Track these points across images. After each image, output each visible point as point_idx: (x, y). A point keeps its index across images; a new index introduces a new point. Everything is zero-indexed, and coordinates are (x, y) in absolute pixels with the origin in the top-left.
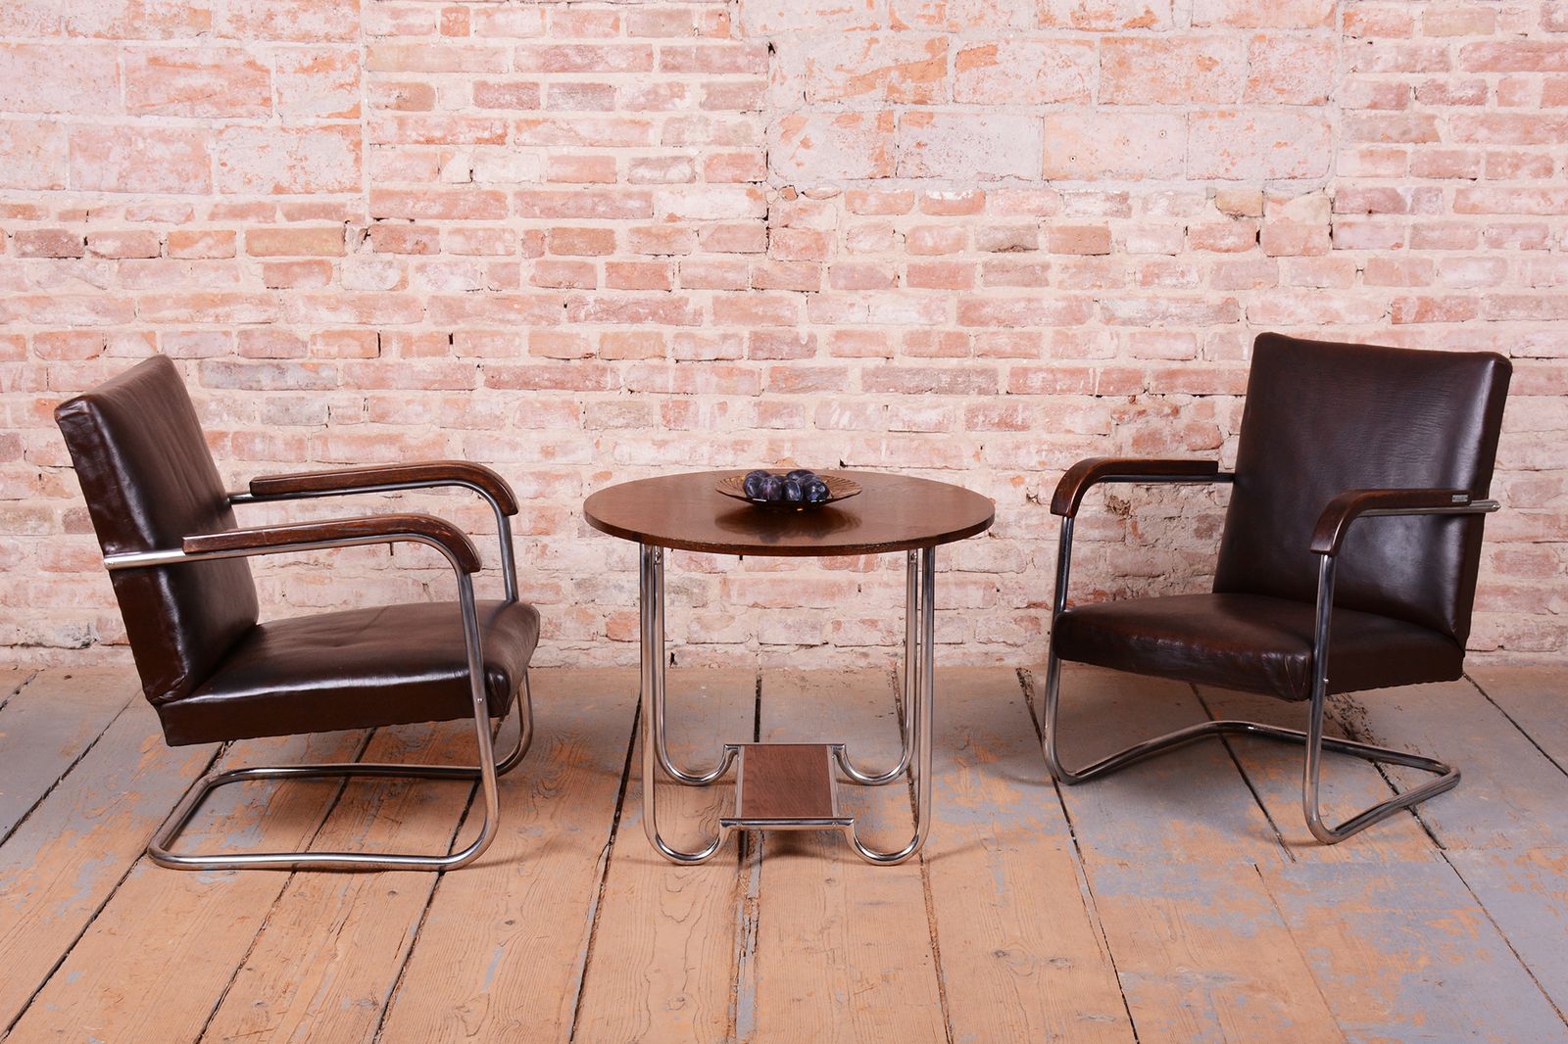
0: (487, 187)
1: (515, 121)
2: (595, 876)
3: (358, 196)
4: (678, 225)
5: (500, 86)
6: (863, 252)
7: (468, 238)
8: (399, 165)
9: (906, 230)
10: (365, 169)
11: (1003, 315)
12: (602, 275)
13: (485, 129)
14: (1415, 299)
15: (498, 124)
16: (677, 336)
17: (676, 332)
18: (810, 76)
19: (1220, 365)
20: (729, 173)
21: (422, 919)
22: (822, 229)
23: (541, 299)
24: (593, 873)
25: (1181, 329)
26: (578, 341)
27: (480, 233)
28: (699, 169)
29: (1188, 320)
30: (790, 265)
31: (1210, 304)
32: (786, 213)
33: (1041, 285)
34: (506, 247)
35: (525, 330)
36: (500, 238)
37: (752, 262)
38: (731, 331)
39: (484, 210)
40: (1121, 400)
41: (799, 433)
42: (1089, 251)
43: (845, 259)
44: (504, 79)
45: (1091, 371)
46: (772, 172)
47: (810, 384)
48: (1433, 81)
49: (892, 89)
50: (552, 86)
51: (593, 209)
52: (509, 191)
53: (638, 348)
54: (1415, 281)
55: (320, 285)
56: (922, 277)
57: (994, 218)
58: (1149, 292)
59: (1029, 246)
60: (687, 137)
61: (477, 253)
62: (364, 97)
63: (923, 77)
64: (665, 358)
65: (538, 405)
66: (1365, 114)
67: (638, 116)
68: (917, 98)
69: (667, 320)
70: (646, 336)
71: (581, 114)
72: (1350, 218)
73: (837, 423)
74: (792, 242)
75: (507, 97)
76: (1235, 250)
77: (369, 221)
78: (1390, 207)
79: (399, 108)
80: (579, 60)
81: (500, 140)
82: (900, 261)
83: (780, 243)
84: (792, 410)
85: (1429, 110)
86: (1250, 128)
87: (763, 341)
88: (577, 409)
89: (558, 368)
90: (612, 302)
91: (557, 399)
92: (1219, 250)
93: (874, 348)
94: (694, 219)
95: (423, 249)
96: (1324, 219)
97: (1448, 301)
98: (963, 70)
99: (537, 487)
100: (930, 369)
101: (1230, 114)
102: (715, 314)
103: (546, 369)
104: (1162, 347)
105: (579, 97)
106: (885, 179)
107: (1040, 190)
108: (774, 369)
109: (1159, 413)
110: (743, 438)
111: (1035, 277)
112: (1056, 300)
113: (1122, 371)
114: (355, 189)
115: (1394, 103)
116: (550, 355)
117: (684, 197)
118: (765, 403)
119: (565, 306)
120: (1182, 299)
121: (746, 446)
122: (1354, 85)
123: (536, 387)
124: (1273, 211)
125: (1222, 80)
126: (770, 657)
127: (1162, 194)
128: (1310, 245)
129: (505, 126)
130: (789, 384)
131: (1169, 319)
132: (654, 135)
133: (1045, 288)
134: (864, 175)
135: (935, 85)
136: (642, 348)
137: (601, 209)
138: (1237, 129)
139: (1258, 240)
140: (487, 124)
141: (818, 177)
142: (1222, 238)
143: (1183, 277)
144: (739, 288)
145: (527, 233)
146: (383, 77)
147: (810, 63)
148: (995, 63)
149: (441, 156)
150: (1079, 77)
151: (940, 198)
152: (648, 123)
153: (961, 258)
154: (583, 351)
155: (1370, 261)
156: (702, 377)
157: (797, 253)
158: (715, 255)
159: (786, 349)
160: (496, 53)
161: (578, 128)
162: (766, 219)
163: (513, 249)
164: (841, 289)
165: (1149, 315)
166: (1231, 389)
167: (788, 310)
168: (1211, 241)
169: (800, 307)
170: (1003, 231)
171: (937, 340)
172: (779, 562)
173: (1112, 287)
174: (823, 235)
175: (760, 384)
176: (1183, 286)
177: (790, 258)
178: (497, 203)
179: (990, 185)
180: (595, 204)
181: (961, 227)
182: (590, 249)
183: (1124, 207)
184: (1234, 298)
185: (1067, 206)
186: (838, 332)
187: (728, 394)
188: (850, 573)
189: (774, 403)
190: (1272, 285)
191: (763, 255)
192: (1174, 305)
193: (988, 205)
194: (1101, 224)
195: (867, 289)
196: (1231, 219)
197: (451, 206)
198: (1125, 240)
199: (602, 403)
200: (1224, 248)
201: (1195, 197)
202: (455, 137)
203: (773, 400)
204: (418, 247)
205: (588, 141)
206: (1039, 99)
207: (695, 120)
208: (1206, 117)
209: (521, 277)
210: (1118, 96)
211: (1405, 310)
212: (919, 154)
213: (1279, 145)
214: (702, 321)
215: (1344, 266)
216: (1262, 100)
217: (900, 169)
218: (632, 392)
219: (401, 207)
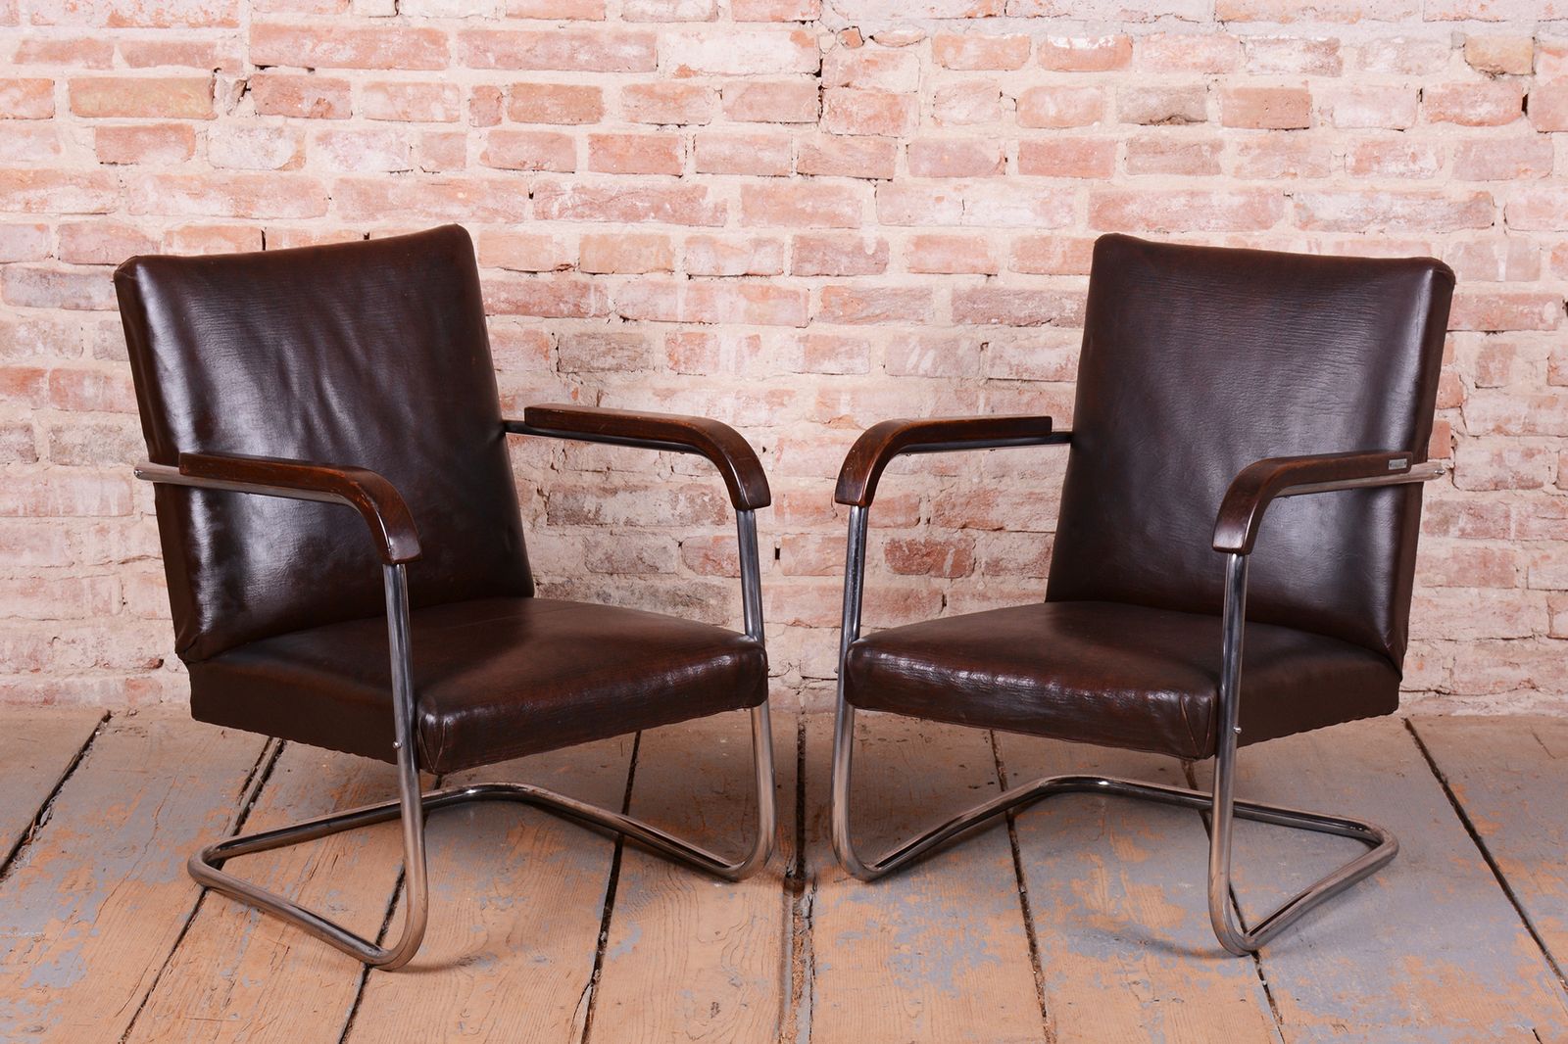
0: (419, 23)
2: (573, 1032)
3: (230, 32)
4: (693, 81)
6: (957, 123)
7: (392, 97)
9: (1018, 93)
11: (1154, 216)
12: (583, 151)
16: (691, 241)
17: (690, 234)
19: (1464, 288)
20: (766, 8)
22: (897, 89)
23: (495, 184)
24: (569, 1030)
25: (1412, 237)
26: (548, 247)
27: (410, 90)
28: (723, 2)
29: (1420, 223)
31: (1452, 200)
32: (847, 67)
33: (1209, 173)
34: (447, 110)
36: (437, 98)
37: (797, 137)
38: (766, 234)
39: (415, 57)
41: (864, 381)
42: (1280, 124)
43: (930, 133)
46: (827, 7)
47: (878, 312)
51: (572, 58)
52: (451, 30)
53: (635, 258)
55: (177, 160)
56: (1041, 160)
57: (1144, 76)
58: (1365, 183)
59: (1193, 116)
61: (405, 118)
64: (672, 271)
69: (676, 218)
70: (645, 241)
73: (916, 367)
74: (855, 109)
76: (1491, 124)
77: (249, 70)
82: (1010, 137)
83: (838, 110)
84: (853, 348)
87: (812, 249)
88: (546, 344)
89: (519, 284)
90: (598, 191)
91: (518, 329)
92: (1468, 123)
93: (970, 261)
94: (715, 74)
95: (328, 110)
100: (1049, 290)
102: (745, 209)
103: (502, 285)
106: (989, 19)
107: (1211, 36)
108: (827, 290)
110: (782, 387)
111: (1201, 161)
112: (1231, 193)
114: (228, 23)
116: (507, 266)
117: (702, 41)
118: (815, 337)
119: (531, 196)
120: (1412, 193)
121: (786, 398)
124: (1548, 66)
126: (816, 697)
127: (1387, 42)
130: (849, 311)
131: (1393, 222)
133: (1215, 177)
134: (960, 11)
136: (640, 257)
137: (583, 57)
139: (1524, 108)
141: (894, 15)
142: (1473, 105)
143: (1414, 161)
144: (778, 173)
145: (477, 90)
151: (1068, 47)
153: (1096, 132)
154: (556, 260)
156: (726, 300)
157: (861, 125)
158: (746, 125)
159: (845, 261)
162: (818, 74)
163: (457, 113)
164: (925, 176)
165: (1364, 218)
166: (1480, 323)
167: (848, 205)
168: (1457, 110)
169: (865, 201)
170: (1158, 95)
171: (1059, 250)
172: (831, 563)
173: (1311, 176)
174: (899, 99)
175: (807, 309)
176: (1414, 175)
177: (851, 132)
178: (434, 47)
179: (1139, 28)
180: (574, 50)
181: (1097, 88)
182: (567, 115)
183: (1332, 60)
184: (1487, 193)
185: (1250, 58)
186: (919, 237)
187: (761, 324)
188: (932, 580)
189: (827, 337)
190: (1544, 173)
191: (813, 127)
192: (1400, 203)
193: (1136, 57)
194: (1297, 86)
195: (961, 176)
196: (1487, 79)
197: (367, 50)
198: (1333, 109)
199: (582, 335)
200: (1475, 119)
201: (1435, 47)
203: (826, 333)
204: (320, 109)
209: (468, 154)
214: (725, 220)
217: (1011, 4)
218: (625, 319)
219: (296, 51)
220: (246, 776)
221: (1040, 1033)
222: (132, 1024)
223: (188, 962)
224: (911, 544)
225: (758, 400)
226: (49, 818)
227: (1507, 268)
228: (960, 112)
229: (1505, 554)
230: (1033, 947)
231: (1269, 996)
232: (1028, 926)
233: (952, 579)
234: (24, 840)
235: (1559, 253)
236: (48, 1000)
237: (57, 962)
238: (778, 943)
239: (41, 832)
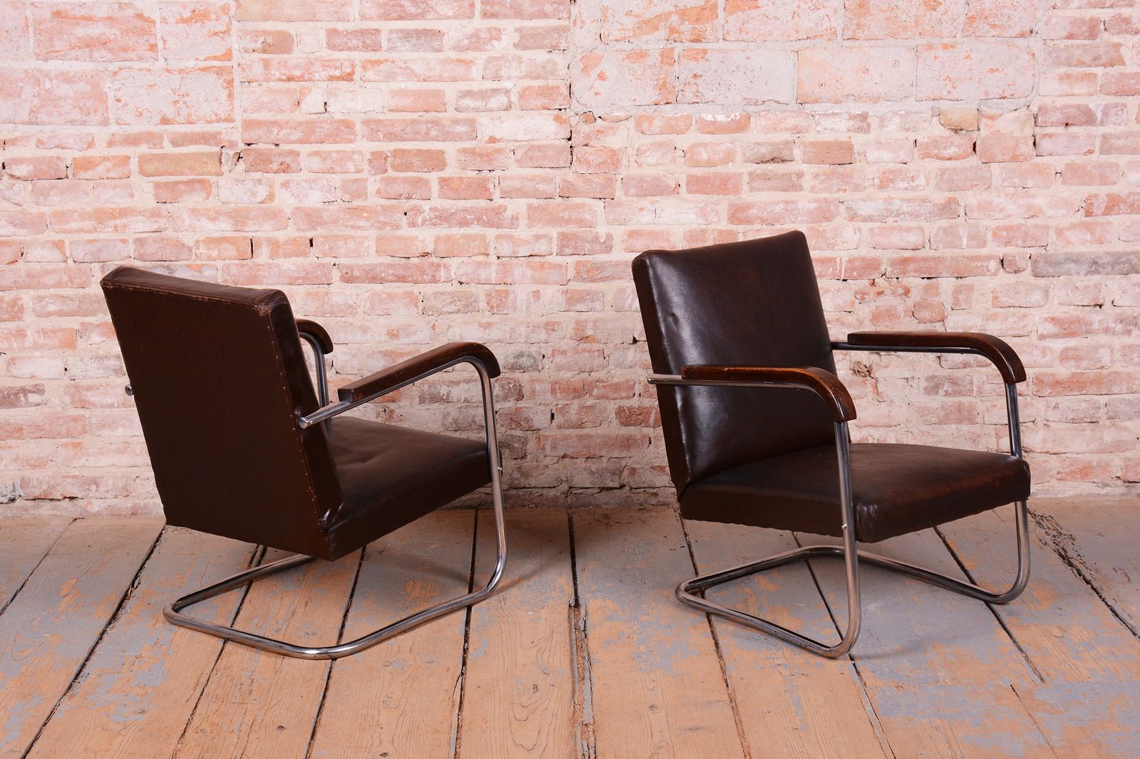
0: (338, 117)
1: (362, 62)
2: (453, 706)
3: (231, 125)
4: (498, 145)
5: (347, 32)
6: (650, 165)
7: (324, 159)
8: (266, 99)
9: (685, 147)
10: (237, 103)
11: (765, 215)
12: (435, 187)
13: (336, 68)
14: (1104, 196)
15: (347, 64)
16: (498, 237)
17: (497, 234)
18: (604, 20)
19: (943, 253)
20: (539, 102)
21: (308, 751)
22: (616, 146)
23: (384, 208)
24: (451, 704)
25: (913, 224)
26: (416, 243)
27: (334, 155)
28: (514, 99)
29: (917, 216)
30: (590, 177)
31: (935, 203)
32: (587, 135)
33: (796, 190)
34: (356, 165)
35: (373, 234)
36: (350, 159)
37: (559, 176)
38: (542, 232)
39: (336, 136)
40: (863, 283)
41: (601, 315)
42: (836, 161)
43: (635, 171)
44: (351, 26)
45: (838, 260)
46: (574, 100)
47: (607, 275)
48: (1120, 15)
49: (672, 30)
50: (391, 32)
51: (427, 134)
52: (357, 120)
53: (466, 248)
54: (1105, 181)
55: (201, 200)
56: (699, 185)
57: (759, 136)
58: (885, 194)
59: (786, 158)
60: (503, 73)
61: (332, 171)
62: (234, 43)
63: (698, 20)
64: (488, 255)
65: (385, 296)
66: (1063, 44)
67: (463, 56)
68: (694, 37)
69: (490, 224)
70: (472, 238)
71: (416, 55)
72: (1050, 130)
73: (630, 306)
74: (591, 158)
75: (354, 41)
76: (956, 159)
77: (241, 146)
78: (1084, 120)
79: (264, 51)
80: (413, 10)
81: (349, 77)
82: (680, 172)
83: (582, 159)
84: (594, 296)
85: (1116, 39)
86: (968, 57)
87: (569, 240)
88: (417, 299)
89: (399, 265)
90: (444, 210)
91: (400, 291)
92: (943, 159)
93: (660, 244)
94: (510, 141)
95: (287, 168)
96: (1029, 131)
97: (1132, 197)
98: (731, 13)
99: (384, 363)
101: (951, 46)
102: (529, 218)
103: (390, 265)
104: (896, 239)
105: (414, 40)
106: (668, 106)
107: (795, 112)
108: (578, 263)
109: (894, 293)
110: (553, 320)
111: (791, 184)
112: (809, 202)
113: (863, 259)
114: (229, 120)
115: (1087, 34)
116: (393, 254)
117: (502, 122)
118: (572, 291)
119: (406, 214)
120: (912, 199)
121: (556, 326)
122: (1054, 20)
123: (382, 281)
124: (987, 125)
125: (944, 17)
126: (578, 499)
127: (895, 113)
128: (1017, 153)
129: (353, 66)
130: (591, 275)
131: (902, 216)
132: (476, 71)
133: (800, 192)
134: (650, 101)
135: (708, 26)
136: (469, 247)
137: (434, 133)
138: (958, 58)
139: (974, 150)
140: (338, 64)
141: (613, 104)
142: (945, 148)
143: (913, 181)
144: (548, 196)
145: (373, 154)
146: (250, 26)
147: (605, 10)
148: (758, 7)
149: (300, 92)
150: (826, 18)
151: (713, 120)
152: (472, 61)
153: (730, 169)
154: (421, 250)
155: (1067, 165)
156: (520, 271)
157: (595, 167)
158: (528, 170)
159: (588, 246)
160: (344, 5)
161: (413, 66)
162: (570, 139)
163: (362, 168)
164: (633, 196)
165: (885, 213)
166: (953, 273)
167: (589, 214)
168: (936, 151)
169: (599, 211)
170: (765, 146)
171: (711, 237)
172: (584, 421)
173: (854, 191)
174: (617, 152)
175: (567, 275)
176: (913, 189)
177: (590, 171)
178: (347, 130)
179: (754, 108)
180: (429, 129)
181: (731, 143)
182: (425, 167)
183: (864, 124)
184: (955, 198)
185: (818, 124)
186: (630, 232)
187: (541, 284)
188: (643, 428)
189: (579, 290)
190: (986, 186)
191: (567, 169)
192: (905, 205)
193: (752, 125)
194: (845, 139)
195: (654, 195)
196: (952, 133)
197: (309, 132)
198: (866, 152)
199: (437, 293)
200: (947, 156)
201: (922, 115)
202: (311, 75)
203: (577, 288)
204: (282, 167)
205: (422, 77)
206: (794, 37)
207: (510, 58)
208: (932, 49)
209: (369, 190)
210: (859, 33)
211: (1096, 205)
212: (695, 84)
213: (992, 71)
214: (518, 225)
215: (1046, 169)
216: (978, 34)
217: (680, 96)
218: (461, 283)
219: (268, 134)
220: (250, 555)
221: (726, 698)
222: (196, 707)
223: (225, 668)
224: (629, 409)
225: (539, 328)
226: (139, 584)
227: (968, 240)
228: (652, 158)
229: (971, 405)
230: (717, 644)
231: (856, 670)
232: (712, 632)
233: (654, 428)
234: (125, 597)
235: (997, 231)
236: (146, 693)
237: (150, 671)
238: (568, 648)
239: (135, 592)
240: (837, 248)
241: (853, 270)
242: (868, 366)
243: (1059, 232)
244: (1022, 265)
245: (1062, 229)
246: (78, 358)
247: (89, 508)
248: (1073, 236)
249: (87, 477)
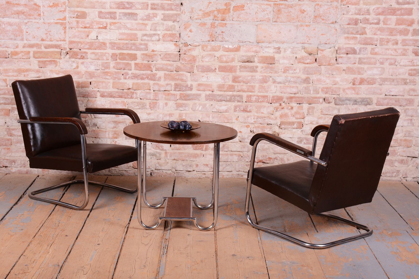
0: (101, 41)
1: (110, 23)
2: (124, 232)
3: (65, 42)
4: (155, 53)
5: (105, 13)
6: (206, 62)
7: (96, 55)
8: (77, 34)
9: (218, 56)
10: (67, 35)
11: (245, 80)
12: (133, 66)
13: (101, 25)
14: (359, 78)
15: (105, 23)
16: (154, 84)
17: (153, 83)
18: (192, 12)
19: (305, 95)
20: (169, 39)
21: (74, 243)
22: (195, 55)
23: (116, 73)
24: (123, 231)
25: (294, 85)
26: (126, 85)
27: (99, 54)
28: (161, 37)
29: (296, 83)
30: (186, 65)
31: (302, 78)
32: (185, 50)
33: (255, 72)
34: (106, 58)
35: (111, 81)
36: (105, 55)
37: (175, 64)
38: (169, 83)
39: (100, 47)
40: (277, 105)
41: (188, 112)
42: (269, 63)
43: (201, 63)
44: (107, 11)
45: (269, 96)
46: (181, 39)
47: (191, 98)
48: (365, 18)
49: (215, 16)
50: (120, 13)
51: (131, 48)
52: (107, 42)
53: (143, 87)
54: (359, 73)
55: (54, 67)
56: (222, 69)
57: (243, 53)
58: (285, 75)
59: (252, 61)
60: (157, 28)
61: (98, 59)
62: (67, 15)
63: (224, 13)
64: (150, 90)
65: (115, 102)
66: (346, 26)
67: (144, 22)
68: (222, 19)
69: (151, 79)
70: (145, 84)
71: (128, 21)
72: (341, 55)
73: (198, 109)
74: (186, 58)
75: (108, 16)
76: (310, 64)
77: (68, 50)
78: (353, 52)
79: (77, 18)
80: (128, 6)
81: (105, 28)
82: (217, 64)
83: (183, 59)
84: (186, 105)
85: (364, 26)
86: (314, 30)
87: (178, 86)
88: (126, 104)
89: (120, 92)
90: (136, 74)
91: (120, 101)
92: (305, 63)
93: (209, 89)
94: (159, 51)
95: (83, 57)
96: (334, 55)
97: (368, 79)
98: (235, 12)
99: (114, 125)
100: (224, 94)
101: (309, 26)
102: (165, 78)
103: (117, 92)
104: (289, 90)
105: (128, 16)
106: (213, 42)
107: (256, 45)
108: (181, 94)
109: (287, 108)
110: (171, 113)
111: (254, 70)
112: (260, 76)
113: (277, 96)
114: (64, 40)
115: (354, 24)
116: (118, 88)
117: (156, 45)
118: (178, 103)
119: (123, 75)
120: (294, 77)
122: (343, 19)
123: (114, 97)
124: (320, 53)
125: (307, 16)
126: (178, 174)
127: (289, 47)
128: (330, 63)
129: (107, 24)
130: (185, 98)
131: (291, 82)
132: (148, 28)
133: (257, 73)
134: (207, 40)
135: (227, 16)
136: (144, 87)
137: (133, 48)
138: (311, 30)
139: (316, 61)
140: (102, 23)
141: (194, 41)
142: (306, 60)
143: (295, 71)
144: (171, 71)
145: (112, 54)
146: (73, 9)
147: (192, 9)
148: (244, 10)
149: (89, 32)
150: (267, 14)
151: (228, 47)
152: (147, 24)
153: (233, 64)
154: (128, 87)
155: (347, 67)
156: (161, 95)
157: (188, 62)
158: (165, 61)
159: (184, 88)
160: (104, 3)
161: (127, 25)
162: (179, 52)
163: (108, 58)
164: (200, 72)
165: (285, 81)
166: (308, 102)
167: (185, 77)
168: (303, 61)
169: (188, 76)
170: (245, 57)
171: (226, 87)
172: (181, 148)
173: (275, 73)
174: (195, 57)
175: (177, 98)
176: (295, 73)
177: (186, 63)
178: (104, 45)
179: (242, 44)
180: (132, 46)
181: (234, 55)
182: (130, 59)
183: (279, 51)
184: (309, 77)
185: (263, 50)
186: (199, 84)
187: (168, 100)
188: (201, 151)
189: (181, 103)
190: (320, 73)
191: (178, 62)
192: (292, 79)
193: (241, 49)
194: (272, 56)
195: (207, 72)
196: (309, 55)
197: (91, 46)
198: (279, 60)
199: (133, 102)
200: (307, 63)
201: (299, 49)
202: (93, 27)
203: (180, 102)
204: (82, 57)
205: (130, 29)
206: (256, 20)
207: (160, 24)
208: (302, 26)
209: (110, 66)
210: (278, 20)
211: (356, 81)
212: (222, 35)
213: (322, 34)
214: (161, 80)
215: (339, 69)
216: (318, 22)
217: (217, 39)
218: (141, 99)
219: (77, 46)
222: (40, 229)
223: (51, 219)
225: (167, 115)
226: (26, 194)
227: (313, 92)
228: (207, 60)
233: (205, 151)
234: (21, 197)
235: (323, 89)
236: (24, 225)
237: (26, 218)
239: (24, 196)
240: (268, 92)
241: (274, 100)
242: (278, 133)
243: (344, 90)
244: (331, 101)
245: (345, 89)
246: (10, 119)
247: (12, 170)
248: (348, 91)
249: (12, 160)
